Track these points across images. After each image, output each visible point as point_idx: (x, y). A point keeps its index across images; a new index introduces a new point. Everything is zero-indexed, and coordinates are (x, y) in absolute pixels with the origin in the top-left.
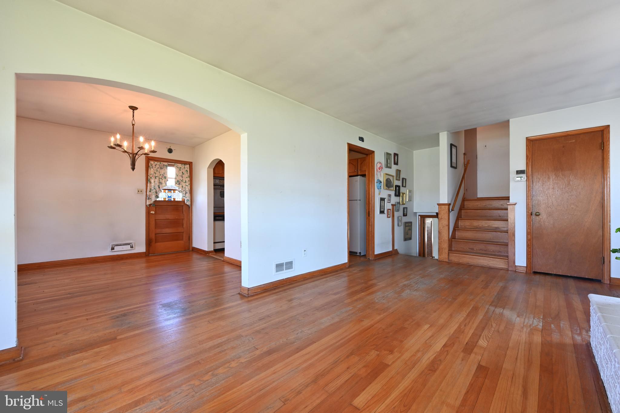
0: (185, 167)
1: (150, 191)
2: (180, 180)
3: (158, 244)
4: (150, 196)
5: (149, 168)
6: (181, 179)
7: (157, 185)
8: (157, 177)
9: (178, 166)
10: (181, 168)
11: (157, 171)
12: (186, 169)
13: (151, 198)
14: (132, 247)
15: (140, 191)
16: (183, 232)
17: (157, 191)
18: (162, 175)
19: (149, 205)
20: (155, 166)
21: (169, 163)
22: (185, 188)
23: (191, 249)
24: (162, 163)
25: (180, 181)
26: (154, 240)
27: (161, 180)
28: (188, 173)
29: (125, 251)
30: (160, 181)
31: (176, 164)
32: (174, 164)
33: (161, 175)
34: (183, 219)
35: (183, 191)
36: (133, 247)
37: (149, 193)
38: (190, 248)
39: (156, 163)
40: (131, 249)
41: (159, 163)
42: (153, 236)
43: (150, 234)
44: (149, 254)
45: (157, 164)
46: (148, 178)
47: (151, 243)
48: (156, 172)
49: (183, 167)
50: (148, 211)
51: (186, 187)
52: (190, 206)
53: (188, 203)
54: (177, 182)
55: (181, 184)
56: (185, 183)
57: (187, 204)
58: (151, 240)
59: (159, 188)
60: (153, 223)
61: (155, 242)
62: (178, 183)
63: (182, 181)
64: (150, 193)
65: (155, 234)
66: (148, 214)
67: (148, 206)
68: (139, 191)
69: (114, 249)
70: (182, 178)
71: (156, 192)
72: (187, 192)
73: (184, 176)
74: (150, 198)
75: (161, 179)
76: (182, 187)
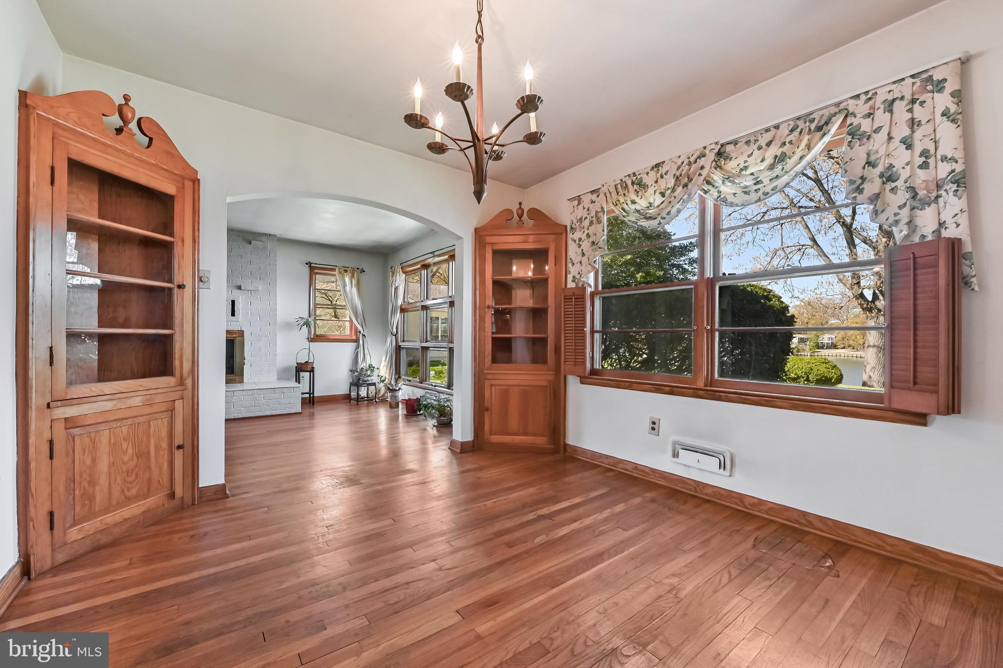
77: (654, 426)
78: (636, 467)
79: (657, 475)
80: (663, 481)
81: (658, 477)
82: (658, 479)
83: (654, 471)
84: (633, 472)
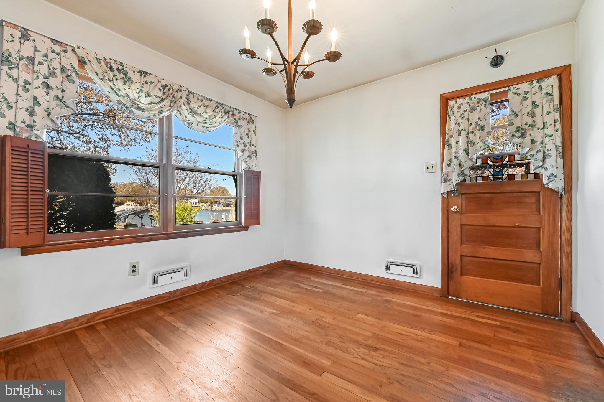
0: (543, 84)
1: (449, 165)
2: (527, 124)
3: (467, 279)
4: (447, 174)
5: (448, 118)
6: (530, 120)
7: (463, 149)
8: (462, 133)
9: (518, 91)
10: (528, 92)
11: (462, 118)
12: (544, 91)
13: (450, 180)
14: (416, 272)
15: (430, 167)
16: (540, 264)
17: (463, 161)
18: (473, 125)
19: (448, 192)
20: (459, 108)
21: (491, 92)
22: (542, 143)
23: (565, 315)
24: (475, 98)
25: (526, 127)
26: (459, 269)
27: (471, 136)
28: (552, 100)
29: (406, 277)
30: (471, 139)
31: (512, 87)
32: (507, 89)
33: (471, 124)
34: (539, 228)
35: (534, 152)
36: (419, 272)
37: (446, 169)
38: (563, 312)
39: (460, 101)
40: (415, 275)
41: (467, 98)
42: (456, 259)
43: (450, 254)
44: (448, 294)
45: (462, 104)
46: (445, 138)
47: (452, 272)
48: (460, 121)
49: (536, 89)
50: (445, 206)
51: (547, 140)
52: (563, 193)
53: (558, 185)
54: (516, 132)
55: (528, 134)
56: (543, 128)
57: (550, 186)
58: (452, 267)
59: (467, 154)
60: (456, 231)
61: (462, 274)
62: (519, 134)
63: (533, 126)
64: (449, 169)
65: (462, 256)
66: (446, 212)
67: (446, 196)
68: (428, 168)
69: (389, 269)
70: (533, 117)
71: (460, 165)
72: (549, 155)
73: (538, 111)
74: (449, 178)
75: (473, 132)
76: (533, 141)
77: (134, 269)
78: (117, 309)
79: (139, 304)
80: (145, 305)
81: (140, 305)
82: (141, 306)
83: (136, 303)
84: (113, 315)
